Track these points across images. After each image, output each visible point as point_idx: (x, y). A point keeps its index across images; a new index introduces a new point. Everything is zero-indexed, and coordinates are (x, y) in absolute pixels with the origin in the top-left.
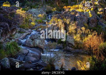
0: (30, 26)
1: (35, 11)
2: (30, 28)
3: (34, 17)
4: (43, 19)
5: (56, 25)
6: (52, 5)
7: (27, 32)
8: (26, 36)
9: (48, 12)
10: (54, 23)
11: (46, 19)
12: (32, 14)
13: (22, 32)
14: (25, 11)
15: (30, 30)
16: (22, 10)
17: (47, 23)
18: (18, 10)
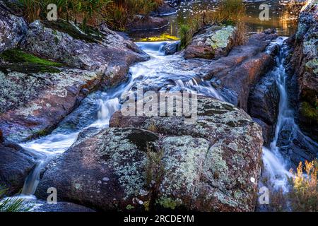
2: (115, 26)
7: (87, 60)
8: (78, 104)
13: (41, 55)
15: (116, 41)
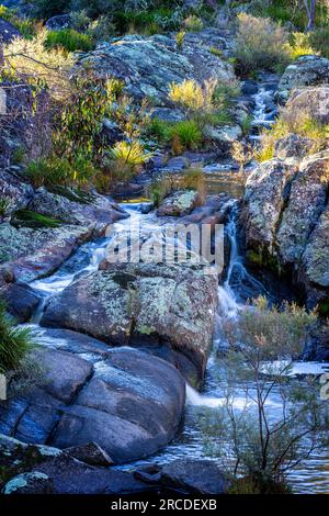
0: (106, 171)
1: (151, 53)
2: (103, 191)
3: (138, 100)
4: (207, 121)
5: (311, 172)
6: (281, 11)
7: (80, 218)
8: (74, 252)
9: (251, 67)
10: (297, 150)
11: (234, 120)
12: (121, 79)
13: (45, 214)
14: (70, 55)
15: (104, 203)
16: (48, 45)
17: (238, 154)
18: (17, 45)
